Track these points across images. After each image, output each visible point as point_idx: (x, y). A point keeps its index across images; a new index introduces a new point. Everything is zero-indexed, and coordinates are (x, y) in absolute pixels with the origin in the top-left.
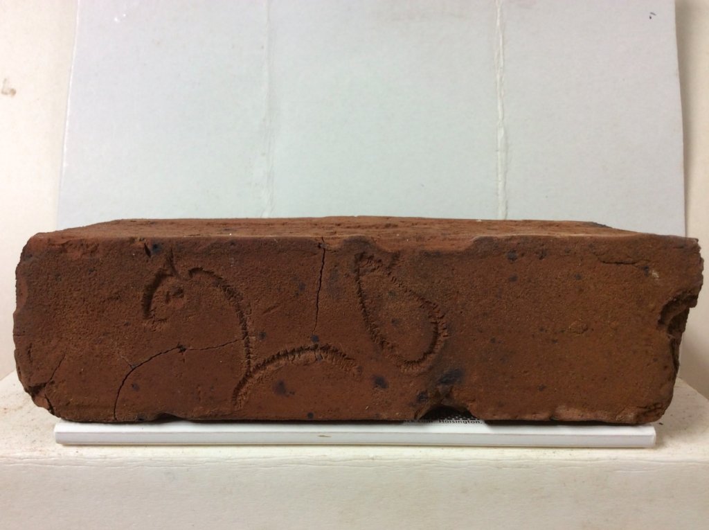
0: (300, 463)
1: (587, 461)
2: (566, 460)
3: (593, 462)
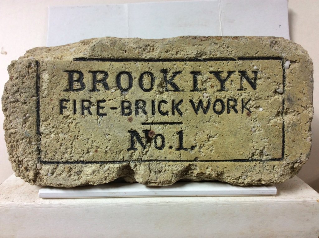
2: (243, 202)
3: (254, 202)
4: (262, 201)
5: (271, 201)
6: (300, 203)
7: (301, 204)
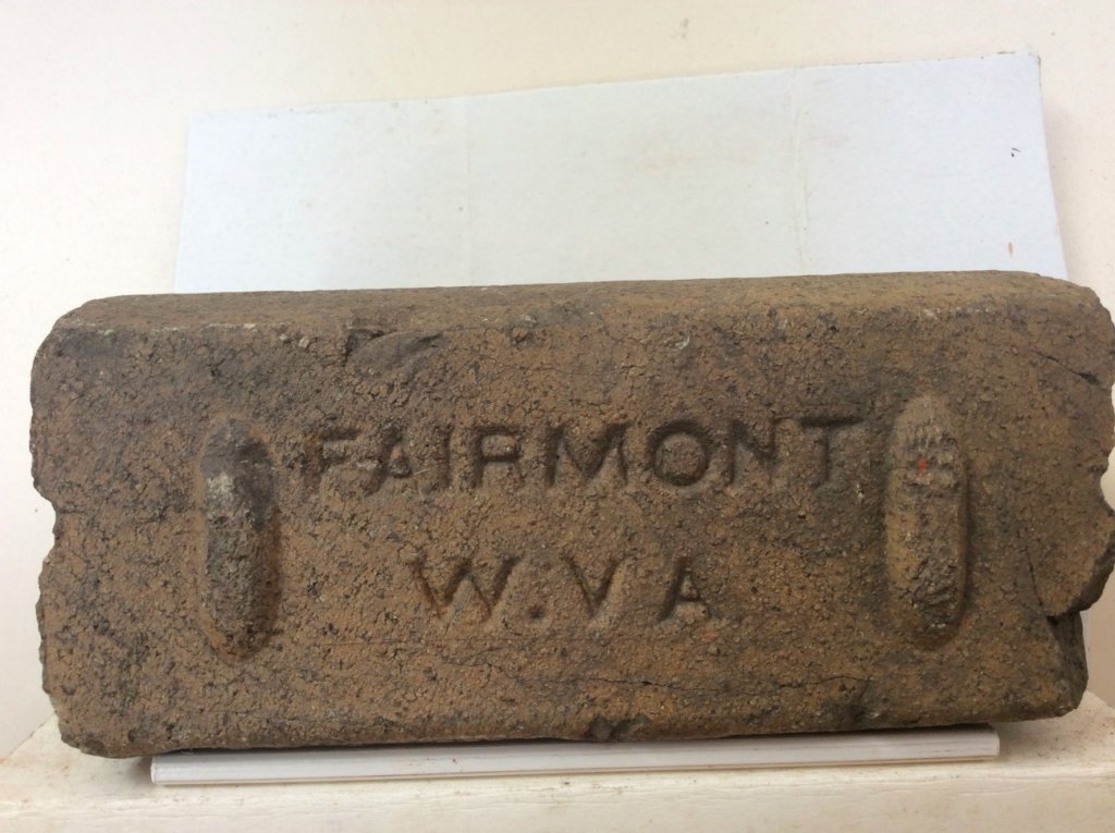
0: (517, 801)
1: (919, 781)
2: (890, 781)
3: (928, 783)
4: (957, 777)
5: (989, 776)
6: (1095, 781)
7: (1098, 785)
